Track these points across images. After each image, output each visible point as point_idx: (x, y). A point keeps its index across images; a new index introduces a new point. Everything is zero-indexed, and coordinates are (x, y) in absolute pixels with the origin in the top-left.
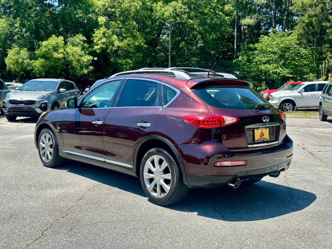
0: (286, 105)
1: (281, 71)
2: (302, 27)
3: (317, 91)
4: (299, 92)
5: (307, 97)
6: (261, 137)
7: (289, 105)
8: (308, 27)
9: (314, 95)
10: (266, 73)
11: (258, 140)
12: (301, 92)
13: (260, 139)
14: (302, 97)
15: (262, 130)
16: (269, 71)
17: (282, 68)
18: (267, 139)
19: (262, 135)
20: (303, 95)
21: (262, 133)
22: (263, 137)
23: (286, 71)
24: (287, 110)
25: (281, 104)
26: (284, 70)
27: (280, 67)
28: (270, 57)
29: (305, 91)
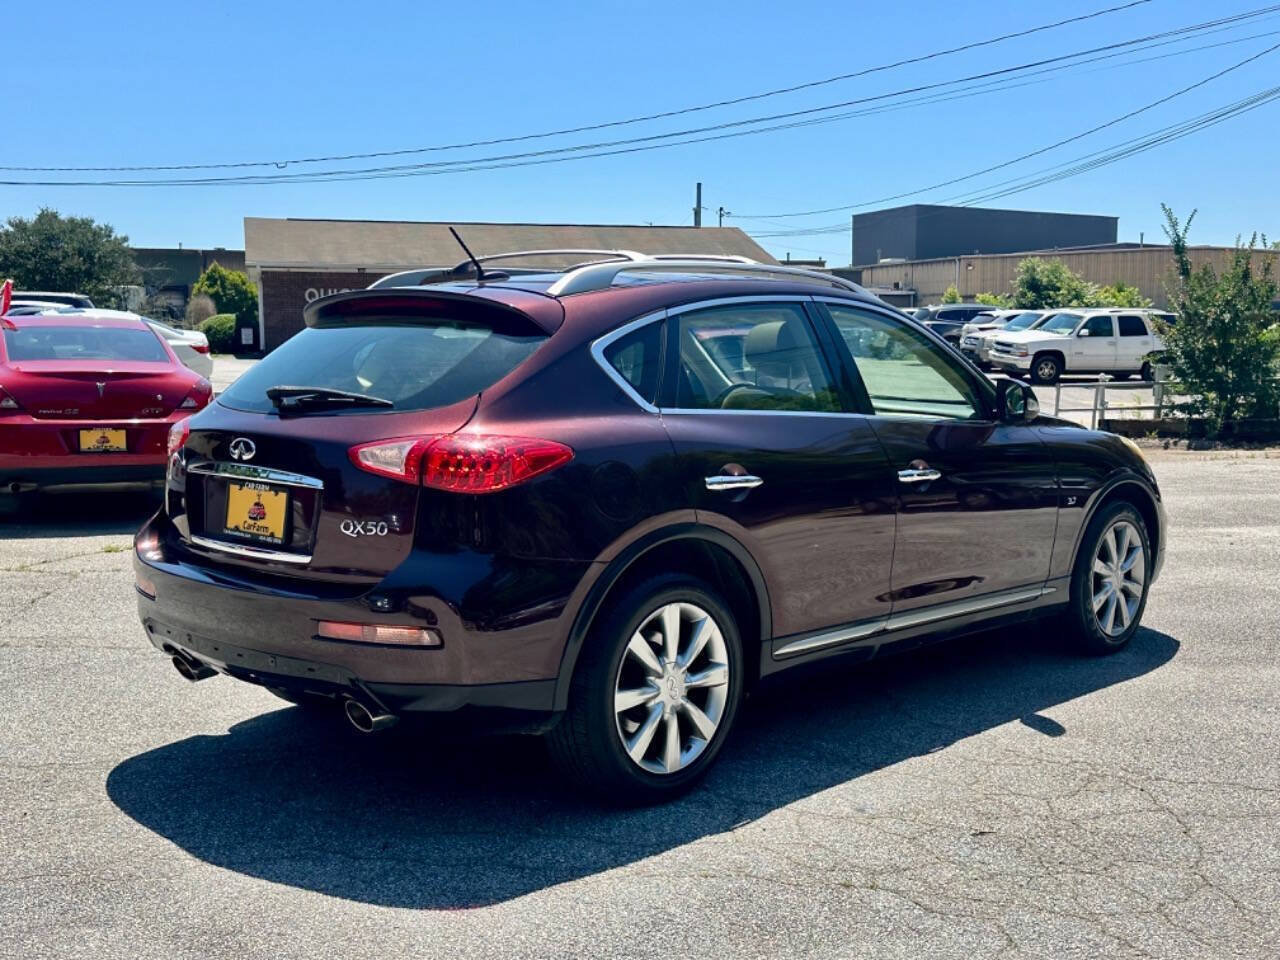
6: (252, 522)
11: (237, 529)
13: (250, 527)
15: (259, 496)
18: (272, 535)
19: (259, 512)
21: (257, 504)
22: (260, 523)
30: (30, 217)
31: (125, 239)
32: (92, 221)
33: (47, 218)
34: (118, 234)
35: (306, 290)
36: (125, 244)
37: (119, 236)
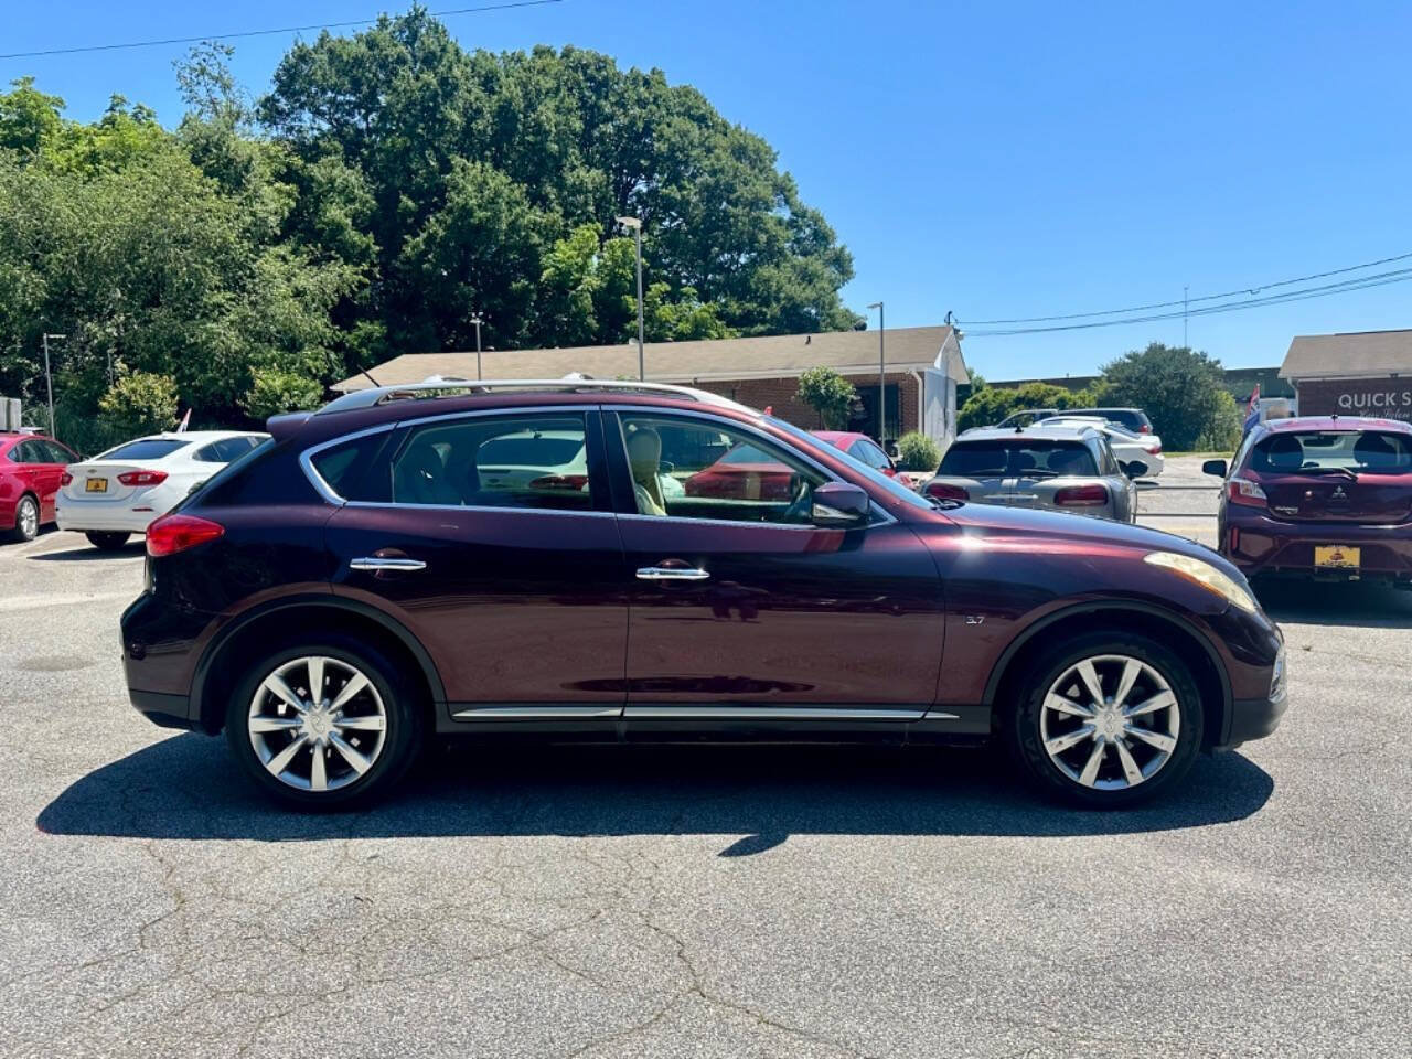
30: (1142, 349)
31: (1218, 362)
32: (1190, 350)
33: (1155, 350)
34: (1211, 358)
35: (1339, 396)
36: (1218, 366)
37: (1213, 360)
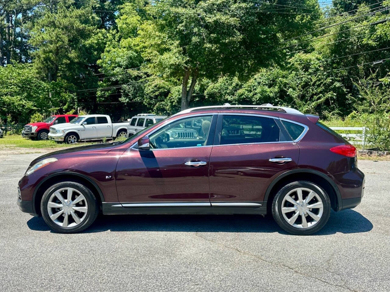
0: (70, 138)
1: (25, 104)
2: (41, 61)
3: (97, 123)
4: (82, 125)
5: (89, 129)
7: (73, 137)
8: (47, 63)
9: (95, 127)
10: (9, 105)
12: (83, 124)
14: (84, 130)
16: (13, 103)
17: (26, 100)
20: (86, 127)
23: (31, 104)
24: (72, 142)
25: (65, 137)
26: (28, 102)
27: (24, 99)
28: (11, 88)
29: (88, 124)
